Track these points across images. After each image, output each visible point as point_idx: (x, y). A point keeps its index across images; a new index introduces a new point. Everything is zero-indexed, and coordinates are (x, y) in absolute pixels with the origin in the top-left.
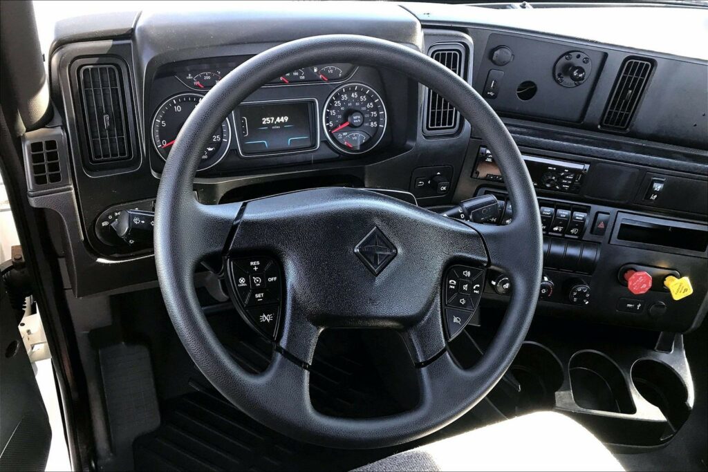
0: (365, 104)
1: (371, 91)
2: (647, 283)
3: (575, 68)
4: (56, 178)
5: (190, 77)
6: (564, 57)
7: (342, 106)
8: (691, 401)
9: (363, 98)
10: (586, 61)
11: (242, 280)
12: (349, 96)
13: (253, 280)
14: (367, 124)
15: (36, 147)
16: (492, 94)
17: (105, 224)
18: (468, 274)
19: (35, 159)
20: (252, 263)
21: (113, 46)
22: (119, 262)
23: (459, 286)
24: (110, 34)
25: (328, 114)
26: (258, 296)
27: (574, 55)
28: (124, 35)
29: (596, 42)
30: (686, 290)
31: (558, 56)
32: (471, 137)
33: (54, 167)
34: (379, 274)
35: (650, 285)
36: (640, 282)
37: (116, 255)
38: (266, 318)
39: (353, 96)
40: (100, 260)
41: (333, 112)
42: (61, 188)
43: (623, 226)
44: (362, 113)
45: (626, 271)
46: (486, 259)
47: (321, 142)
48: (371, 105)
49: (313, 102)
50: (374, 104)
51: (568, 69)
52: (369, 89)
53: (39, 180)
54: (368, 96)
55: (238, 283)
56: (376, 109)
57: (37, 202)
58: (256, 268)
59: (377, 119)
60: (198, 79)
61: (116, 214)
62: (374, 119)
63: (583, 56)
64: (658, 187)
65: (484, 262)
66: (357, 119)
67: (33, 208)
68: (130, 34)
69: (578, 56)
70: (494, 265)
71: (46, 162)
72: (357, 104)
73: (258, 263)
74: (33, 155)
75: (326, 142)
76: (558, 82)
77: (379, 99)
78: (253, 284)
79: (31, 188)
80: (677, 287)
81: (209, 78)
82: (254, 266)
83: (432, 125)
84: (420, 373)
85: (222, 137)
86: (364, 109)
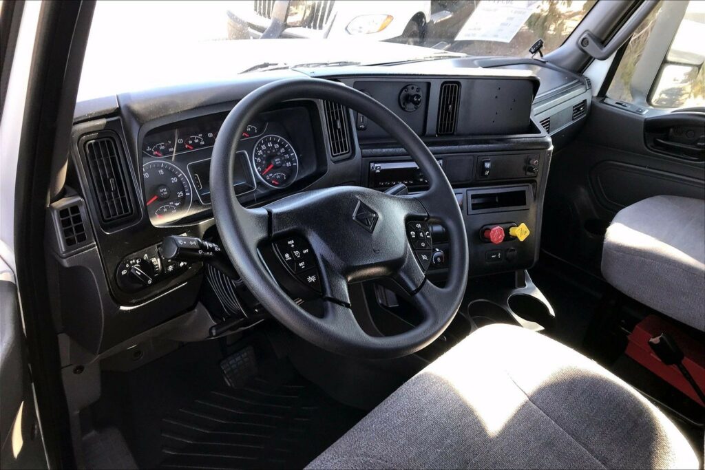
0: (279, 149)
1: (281, 139)
2: (501, 234)
3: (413, 96)
4: (82, 238)
5: (149, 149)
6: (404, 91)
7: (264, 153)
8: (552, 312)
9: (277, 146)
10: (418, 90)
11: (287, 256)
12: (266, 145)
13: (294, 254)
14: (284, 165)
15: (63, 212)
16: (363, 127)
17: (124, 272)
18: (420, 225)
19: (64, 224)
20: (289, 243)
21: (108, 122)
22: (138, 306)
23: (417, 234)
24: (103, 114)
25: (256, 160)
26: (301, 264)
27: (410, 87)
28: (113, 113)
29: (424, 75)
30: (525, 232)
31: (399, 92)
32: (362, 157)
33: (80, 228)
34: (373, 230)
35: (504, 235)
36: (496, 234)
37: (134, 301)
38: (312, 279)
39: (269, 145)
40: (122, 308)
41: (259, 160)
42: (88, 246)
43: (472, 195)
44: (280, 156)
45: (484, 232)
46: (426, 214)
47: (257, 183)
48: (283, 150)
49: (244, 154)
50: (285, 149)
51: (408, 99)
52: (280, 138)
53: (69, 243)
54: (280, 144)
55: (285, 258)
56: (287, 152)
57: (69, 261)
58: (293, 246)
59: (290, 160)
60: (155, 150)
61: (131, 262)
62: (288, 160)
63: (415, 87)
64: (487, 165)
65: (425, 216)
66: (277, 161)
67: (67, 268)
68: (117, 112)
69: (413, 88)
70: (433, 217)
71: (73, 225)
72: (274, 151)
73: (293, 242)
74: (62, 221)
75: (260, 183)
76: (403, 109)
77: (288, 144)
78: (296, 257)
79: (64, 250)
80: (520, 231)
81: (163, 147)
82: (291, 245)
83: (335, 153)
84: (416, 298)
85: (184, 192)
86: (279, 154)
